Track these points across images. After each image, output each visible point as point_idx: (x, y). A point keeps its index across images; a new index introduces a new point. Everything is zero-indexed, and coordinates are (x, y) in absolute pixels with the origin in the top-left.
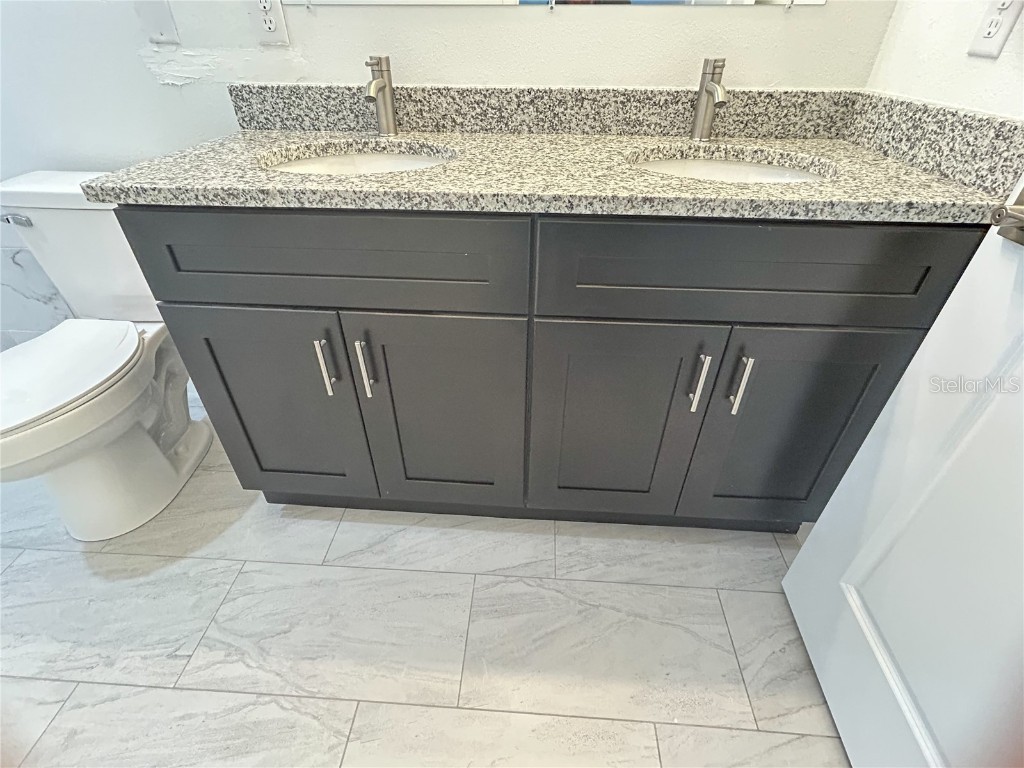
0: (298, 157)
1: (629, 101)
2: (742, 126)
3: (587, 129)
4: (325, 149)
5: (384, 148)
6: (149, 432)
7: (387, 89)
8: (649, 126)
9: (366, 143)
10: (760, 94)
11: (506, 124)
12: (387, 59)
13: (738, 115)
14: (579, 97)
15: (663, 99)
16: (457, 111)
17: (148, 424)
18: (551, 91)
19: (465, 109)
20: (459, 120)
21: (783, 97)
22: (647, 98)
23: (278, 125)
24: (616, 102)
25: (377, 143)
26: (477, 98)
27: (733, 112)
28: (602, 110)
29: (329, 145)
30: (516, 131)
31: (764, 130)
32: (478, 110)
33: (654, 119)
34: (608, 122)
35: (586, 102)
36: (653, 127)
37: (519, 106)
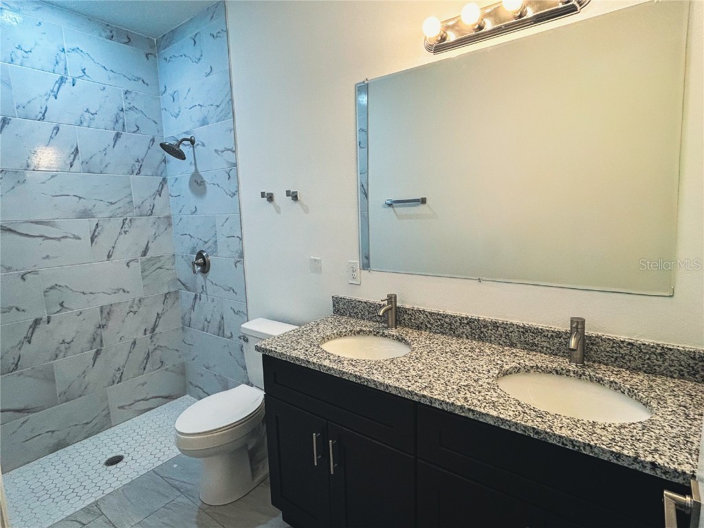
0: (345, 335)
1: (527, 332)
2: (613, 360)
3: (501, 342)
4: (358, 333)
5: (386, 336)
6: (249, 452)
7: (394, 309)
8: (542, 348)
9: (378, 332)
10: (622, 342)
11: (454, 332)
12: (396, 296)
13: (608, 352)
14: (495, 325)
15: (550, 334)
16: (428, 321)
17: (250, 447)
18: (479, 320)
19: (432, 321)
20: (429, 326)
21: (642, 347)
22: (538, 332)
23: (348, 315)
24: (518, 331)
25: (383, 333)
26: (439, 317)
27: (603, 350)
28: (510, 334)
29: (361, 330)
30: (459, 336)
31: (633, 365)
32: (439, 323)
33: (545, 344)
34: (515, 341)
35: (499, 329)
36: (545, 348)
37: (461, 324)
